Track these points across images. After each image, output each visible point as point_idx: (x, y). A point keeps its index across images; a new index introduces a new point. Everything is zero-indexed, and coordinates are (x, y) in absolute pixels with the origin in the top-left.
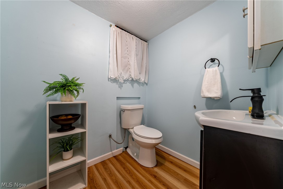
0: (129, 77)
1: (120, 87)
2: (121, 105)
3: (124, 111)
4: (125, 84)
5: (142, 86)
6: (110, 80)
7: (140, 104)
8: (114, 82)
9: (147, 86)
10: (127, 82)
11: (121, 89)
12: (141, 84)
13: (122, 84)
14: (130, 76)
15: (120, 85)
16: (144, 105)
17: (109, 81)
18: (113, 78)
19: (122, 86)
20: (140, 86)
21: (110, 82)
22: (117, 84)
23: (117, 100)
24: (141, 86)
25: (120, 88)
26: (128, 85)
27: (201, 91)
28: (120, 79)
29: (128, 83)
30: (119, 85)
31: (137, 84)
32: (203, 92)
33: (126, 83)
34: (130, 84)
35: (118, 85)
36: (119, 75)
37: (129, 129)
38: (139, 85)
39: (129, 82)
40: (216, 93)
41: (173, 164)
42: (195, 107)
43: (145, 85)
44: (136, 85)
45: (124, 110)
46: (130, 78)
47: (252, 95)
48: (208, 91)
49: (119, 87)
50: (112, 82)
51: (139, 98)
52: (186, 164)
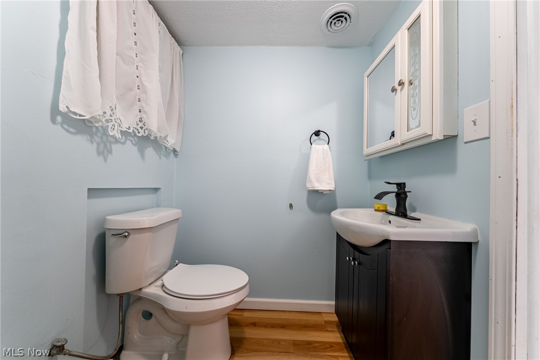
0: (136, 126)
1: (103, 153)
2: (107, 217)
3: (126, 236)
4: (119, 145)
5: (165, 156)
6: (59, 119)
7: (158, 206)
8: (79, 132)
9: (175, 159)
10: (126, 139)
11: (105, 160)
12: (162, 152)
13: (111, 143)
14: (141, 124)
15: (102, 145)
16: (180, 210)
17: (53, 121)
18: (81, 115)
19: (110, 152)
20: (160, 158)
21: (59, 127)
22: (92, 142)
23: (89, 197)
24: (162, 157)
25: (101, 158)
26: (130, 149)
27: (308, 180)
28: (110, 124)
29: (128, 142)
30: (98, 144)
31: (154, 150)
32: (311, 181)
33: (124, 143)
34: (135, 149)
35: (95, 145)
36: (109, 112)
37: (140, 289)
38: (157, 153)
39: (131, 141)
40: (329, 184)
41: (259, 326)
42: (291, 206)
43: (172, 155)
44: (150, 151)
45: (126, 231)
46: (140, 130)
47: (396, 190)
48: (318, 181)
49: (99, 154)
50: (71, 130)
51: (156, 190)
52: (277, 312)
